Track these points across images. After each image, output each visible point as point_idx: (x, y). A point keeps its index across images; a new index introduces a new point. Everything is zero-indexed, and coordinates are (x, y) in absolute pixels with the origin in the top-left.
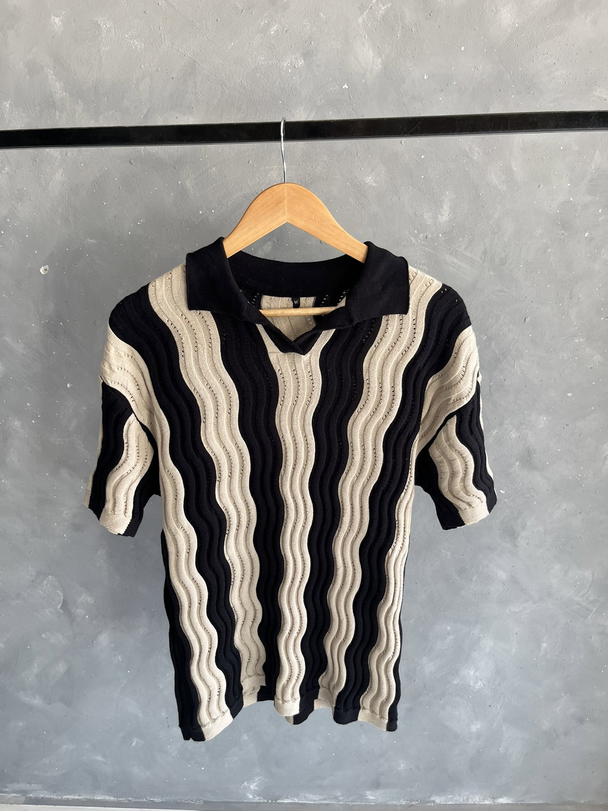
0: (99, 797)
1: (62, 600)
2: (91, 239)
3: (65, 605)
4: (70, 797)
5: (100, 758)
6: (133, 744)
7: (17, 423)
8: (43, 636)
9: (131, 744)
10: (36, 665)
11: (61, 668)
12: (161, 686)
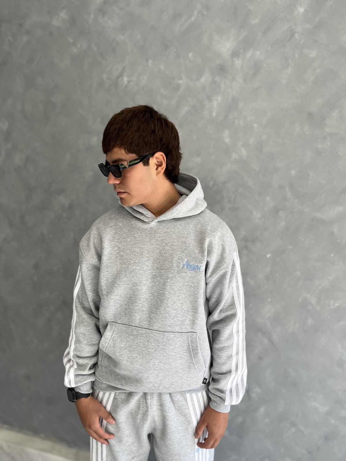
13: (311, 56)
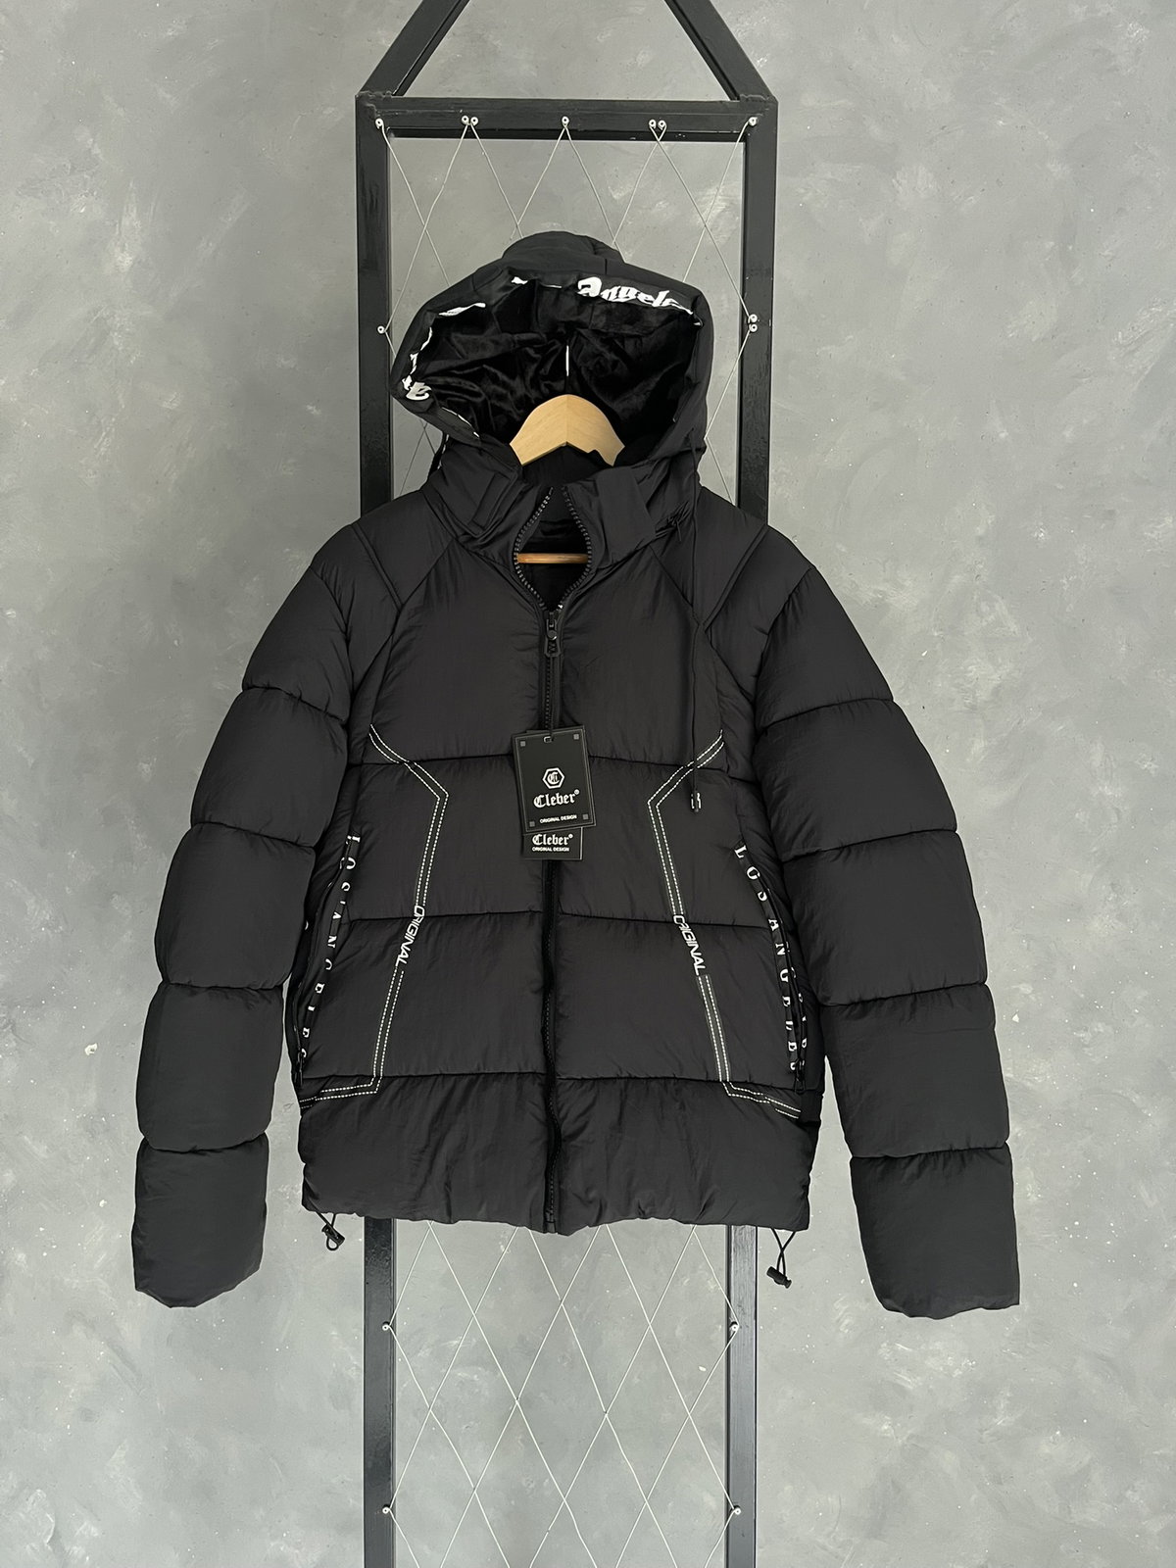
13: (165, 405)
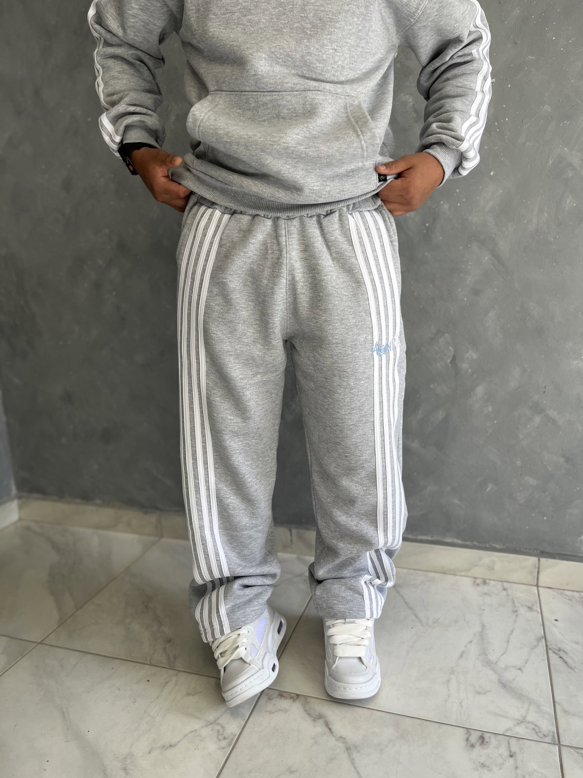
0: (448, 540)
1: (452, 357)
2: (531, 56)
3: (454, 359)
4: (423, 538)
5: (456, 501)
6: (488, 489)
7: (446, 206)
8: (432, 386)
9: (487, 489)
10: (420, 412)
11: (440, 415)
12: (521, 436)
